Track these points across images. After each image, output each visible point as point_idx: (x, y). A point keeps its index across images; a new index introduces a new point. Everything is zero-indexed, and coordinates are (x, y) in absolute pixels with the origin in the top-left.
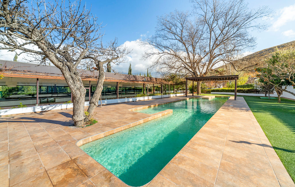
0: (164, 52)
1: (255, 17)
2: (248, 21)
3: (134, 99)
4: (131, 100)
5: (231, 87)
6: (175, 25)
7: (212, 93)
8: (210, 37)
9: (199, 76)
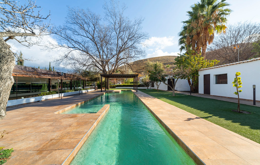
0: (75, 47)
1: (143, 37)
2: (139, 39)
3: (38, 98)
4: (32, 100)
5: (127, 83)
6: (88, 24)
7: (116, 88)
8: (118, 44)
9: (108, 74)
